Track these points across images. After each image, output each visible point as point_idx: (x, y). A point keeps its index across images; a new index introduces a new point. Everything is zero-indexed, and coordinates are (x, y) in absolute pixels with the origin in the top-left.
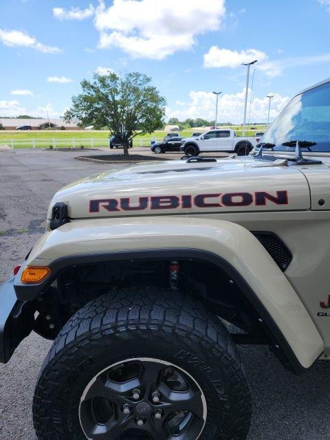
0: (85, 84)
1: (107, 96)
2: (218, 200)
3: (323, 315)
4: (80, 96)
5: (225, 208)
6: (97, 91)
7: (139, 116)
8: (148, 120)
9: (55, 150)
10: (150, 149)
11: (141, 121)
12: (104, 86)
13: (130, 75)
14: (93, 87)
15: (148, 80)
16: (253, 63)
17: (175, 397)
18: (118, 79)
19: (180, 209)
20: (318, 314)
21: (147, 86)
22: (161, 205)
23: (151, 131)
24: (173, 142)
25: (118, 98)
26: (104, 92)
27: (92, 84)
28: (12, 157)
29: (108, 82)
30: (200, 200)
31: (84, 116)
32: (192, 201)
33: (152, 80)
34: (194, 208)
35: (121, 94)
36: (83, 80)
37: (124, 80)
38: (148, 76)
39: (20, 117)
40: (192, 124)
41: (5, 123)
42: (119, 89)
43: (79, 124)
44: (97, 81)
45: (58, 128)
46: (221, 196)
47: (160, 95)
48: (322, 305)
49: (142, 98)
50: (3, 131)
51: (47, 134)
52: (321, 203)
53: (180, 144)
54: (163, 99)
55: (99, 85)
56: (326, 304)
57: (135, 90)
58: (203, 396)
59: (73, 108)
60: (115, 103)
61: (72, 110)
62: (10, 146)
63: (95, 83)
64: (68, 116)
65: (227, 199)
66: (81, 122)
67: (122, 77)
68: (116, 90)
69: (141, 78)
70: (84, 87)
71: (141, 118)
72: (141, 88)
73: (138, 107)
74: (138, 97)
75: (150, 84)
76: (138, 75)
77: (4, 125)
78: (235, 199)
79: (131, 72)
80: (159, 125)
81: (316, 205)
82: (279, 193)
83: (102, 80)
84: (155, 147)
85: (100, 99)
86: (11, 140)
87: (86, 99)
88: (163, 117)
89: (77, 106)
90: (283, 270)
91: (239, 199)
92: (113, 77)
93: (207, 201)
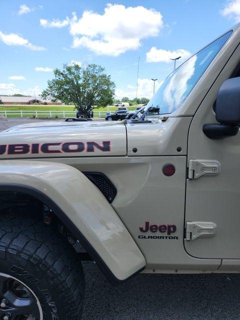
0: (57, 72)
1: (72, 81)
2: (59, 148)
3: (143, 238)
4: (54, 80)
5: (64, 154)
6: (65, 76)
7: (96, 95)
8: (102, 98)
9: (37, 118)
10: (104, 118)
11: (97, 99)
12: (71, 73)
13: (90, 66)
14: (62, 74)
15: (102, 70)
16: (178, 59)
17: (18, 303)
18: (80, 68)
19: (29, 154)
20: (139, 237)
21: (101, 74)
22: (16, 151)
23: (105, 105)
24: (121, 114)
25: (80, 82)
26: (70, 78)
27: (62, 71)
28: (4, 123)
29: (73, 70)
30: (45, 148)
31: (56, 94)
32: (40, 149)
33: (105, 69)
34: (41, 153)
35: (83, 79)
36: (55, 69)
37: (85, 69)
38: (103, 67)
39: (15, 95)
40: (138, 102)
41: (4, 100)
42: (81, 75)
43: (52, 100)
44: (65, 70)
45: (42, 104)
46: (62, 144)
47: (111, 80)
48: (141, 229)
49: (98, 82)
50: (3, 105)
51: (33, 107)
52: (135, 150)
53: (126, 115)
54: (113, 83)
55: (67, 72)
56: (144, 229)
57: (93, 76)
58: (38, 303)
59: (49, 89)
60: (78, 86)
61: (47, 90)
62: (5, 115)
63: (64, 71)
64: (45, 94)
65: (66, 147)
66: (54, 98)
67: (84, 67)
68: (79, 76)
69: (97, 68)
70: (56, 74)
71: (97, 96)
72: (97, 75)
73: (95, 89)
74: (95, 81)
75: (104, 73)
76: (95, 66)
77: (3, 101)
78: (72, 147)
79: (90, 64)
80: (110, 102)
81: (131, 153)
82: (104, 143)
83: (69, 69)
84: (108, 117)
85: (68, 83)
86: (6, 111)
87: (57, 82)
88: (114, 96)
89: (51, 87)
90: (110, 202)
91: (75, 147)
92: (77, 67)
93: (51, 148)
